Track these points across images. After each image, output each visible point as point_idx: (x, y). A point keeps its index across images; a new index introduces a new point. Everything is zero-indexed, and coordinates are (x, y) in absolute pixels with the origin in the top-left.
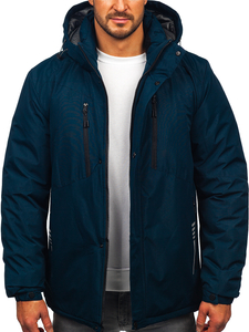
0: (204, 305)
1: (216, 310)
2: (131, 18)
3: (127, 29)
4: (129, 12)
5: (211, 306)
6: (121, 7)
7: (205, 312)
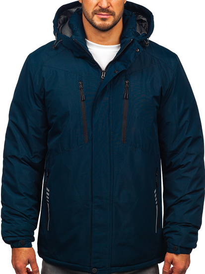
0: (169, 256)
1: (179, 259)
2: (113, 14)
3: (109, 23)
4: (111, 8)
5: (174, 256)
6: (104, 5)
7: (169, 261)
